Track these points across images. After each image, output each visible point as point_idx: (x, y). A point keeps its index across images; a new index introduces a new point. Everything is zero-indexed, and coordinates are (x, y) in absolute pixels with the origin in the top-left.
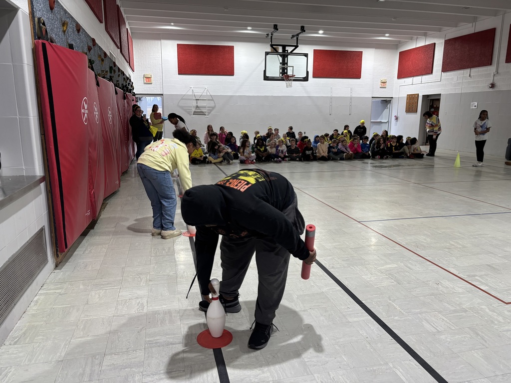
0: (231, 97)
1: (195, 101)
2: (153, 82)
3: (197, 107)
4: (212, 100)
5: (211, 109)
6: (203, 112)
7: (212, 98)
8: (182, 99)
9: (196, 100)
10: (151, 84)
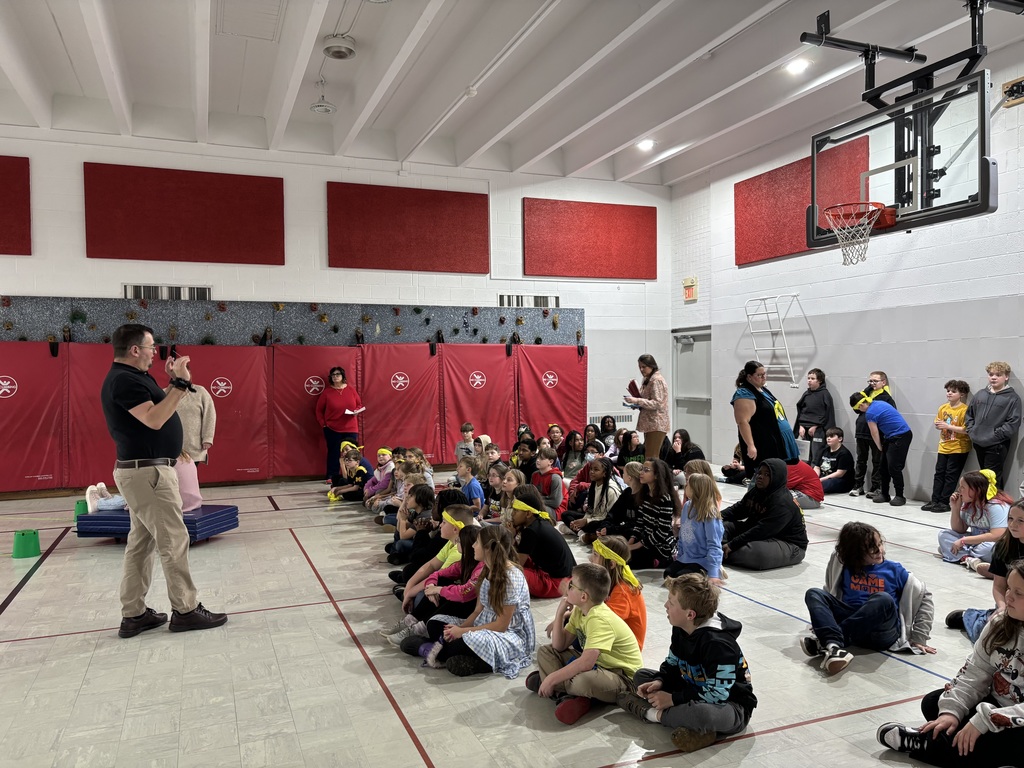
0: (862, 315)
1: (769, 340)
2: (698, 297)
3: (774, 356)
4: (810, 332)
5: (805, 361)
6: (785, 372)
7: (807, 328)
8: (744, 336)
9: (775, 334)
10: (695, 301)
